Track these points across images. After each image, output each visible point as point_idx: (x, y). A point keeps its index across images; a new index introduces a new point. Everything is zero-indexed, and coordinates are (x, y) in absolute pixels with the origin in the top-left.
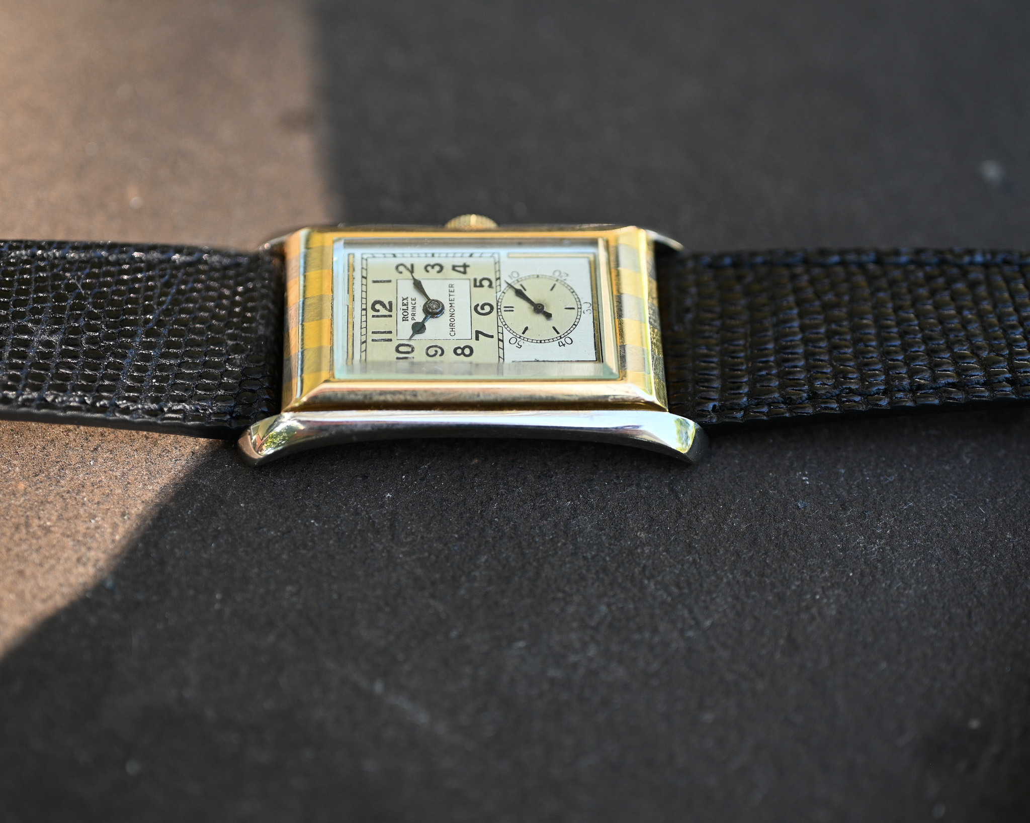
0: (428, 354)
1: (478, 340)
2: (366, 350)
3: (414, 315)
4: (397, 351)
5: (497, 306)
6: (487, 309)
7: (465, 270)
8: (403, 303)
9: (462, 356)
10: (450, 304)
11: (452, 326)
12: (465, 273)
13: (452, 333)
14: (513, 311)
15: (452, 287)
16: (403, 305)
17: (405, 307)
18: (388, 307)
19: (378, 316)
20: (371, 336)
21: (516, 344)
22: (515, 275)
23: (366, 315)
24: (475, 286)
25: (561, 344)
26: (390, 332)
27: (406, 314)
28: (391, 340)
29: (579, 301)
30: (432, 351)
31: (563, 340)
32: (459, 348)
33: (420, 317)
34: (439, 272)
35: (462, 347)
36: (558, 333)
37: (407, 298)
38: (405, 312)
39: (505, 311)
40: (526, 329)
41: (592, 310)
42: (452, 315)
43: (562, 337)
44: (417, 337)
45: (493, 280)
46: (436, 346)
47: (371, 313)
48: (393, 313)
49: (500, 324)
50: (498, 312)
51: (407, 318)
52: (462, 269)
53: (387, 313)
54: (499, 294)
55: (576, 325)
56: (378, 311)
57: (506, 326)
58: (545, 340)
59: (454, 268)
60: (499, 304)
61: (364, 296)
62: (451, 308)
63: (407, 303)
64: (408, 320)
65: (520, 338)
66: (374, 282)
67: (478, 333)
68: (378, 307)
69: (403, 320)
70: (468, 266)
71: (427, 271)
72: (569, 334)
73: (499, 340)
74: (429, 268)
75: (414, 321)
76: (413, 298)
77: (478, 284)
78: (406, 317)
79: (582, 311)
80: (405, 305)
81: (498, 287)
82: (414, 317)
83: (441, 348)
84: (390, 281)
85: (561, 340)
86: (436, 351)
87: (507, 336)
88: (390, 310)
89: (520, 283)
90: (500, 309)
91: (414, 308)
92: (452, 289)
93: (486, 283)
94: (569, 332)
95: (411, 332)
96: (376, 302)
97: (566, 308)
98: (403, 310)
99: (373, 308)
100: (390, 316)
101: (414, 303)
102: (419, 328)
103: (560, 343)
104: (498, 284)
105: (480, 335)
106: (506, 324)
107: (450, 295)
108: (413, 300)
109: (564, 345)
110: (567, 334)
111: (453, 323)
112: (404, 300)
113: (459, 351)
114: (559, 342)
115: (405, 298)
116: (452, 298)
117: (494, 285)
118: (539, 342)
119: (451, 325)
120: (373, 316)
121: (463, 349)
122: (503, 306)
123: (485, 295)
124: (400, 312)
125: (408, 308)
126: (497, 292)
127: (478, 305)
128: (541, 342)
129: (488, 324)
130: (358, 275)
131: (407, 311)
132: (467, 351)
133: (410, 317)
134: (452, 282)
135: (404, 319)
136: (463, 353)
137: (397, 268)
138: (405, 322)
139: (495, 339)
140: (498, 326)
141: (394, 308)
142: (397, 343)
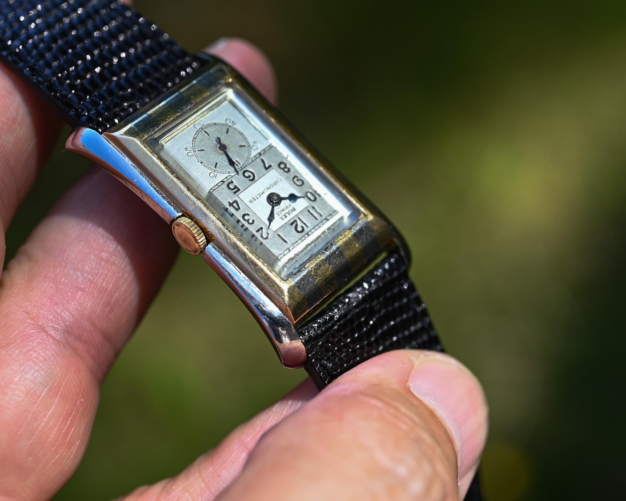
0: (303, 184)
1: (271, 165)
2: (331, 215)
3: (287, 207)
4: (316, 199)
5: (240, 170)
6: (246, 174)
7: (234, 202)
8: (285, 218)
9: (287, 166)
10: (262, 194)
12: (236, 202)
13: (279, 180)
14: (236, 161)
15: (251, 201)
16: (287, 217)
17: (287, 215)
18: (294, 225)
19: (305, 224)
20: (320, 218)
21: (255, 145)
22: (212, 175)
23: (310, 231)
24: (239, 190)
26: (309, 211)
27: (291, 212)
28: (313, 207)
30: (299, 183)
31: (230, 124)
33: (286, 202)
34: (248, 215)
36: (228, 130)
37: (280, 218)
38: (290, 213)
39: (240, 164)
40: (241, 146)
41: (197, 122)
43: (228, 126)
45: (227, 183)
46: (295, 183)
47: (307, 230)
48: (296, 218)
49: (250, 161)
50: (244, 167)
53: (298, 221)
54: (232, 174)
55: (215, 124)
56: (302, 227)
57: (249, 157)
58: (239, 133)
61: (300, 241)
62: (265, 192)
63: (283, 216)
64: (293, 208)
65: (249, 146)
66: (286, 242)
67: (266, 169)
68: (300, 229)
69: (295, 210)
70: (229, 202)
71: (253, 221)
72: (223, 124)
73: (260, 155)
74: (251, 221)
75: (291, 204)
76: (277, 215)
77: (236, 190)
78: (292, 210)
79: (203, 126)
80: (285, 216)
81: (228, 178)
83: (293, 180)
84: (279, 235)
86: (297, 180)
87: (254, 153)
88: (296, 221)
89: (215, 169)
90: (241, 167)
91: (283, 210)
92: (253, 200)
93: (232, 186)
95: (299, 200)
96: (298, 232)
97: (209, 135)
98: (289, 215)
99: (303, 230)
100: (299, 219)
101: (280, 213)
102: (293, 198)
104: (226, 179)
105: (267, 166)
107: (258, 198)
109: (233, 122)
112: (283, 219)
113: (286, 170)
114: (234, 125)
116: (258, 196)
117: (230, 181)
118: (243, 135)
120: (307, 227)
121: (283, 169)
122: (238, 167)
123: (239, 181)
124: (292, 215)
125: (286, 214)
126: (232, 176)
127: (250, 180)
131: (288, 212)
132: (282, 166)
133: (290, 208)
134: (248, 204)
135: (294, 210)
137: (267, 238)
138: (295, 209)
139: (262, 157)
140: (253, 161)
141: (292, 221)
142: (311, 203)
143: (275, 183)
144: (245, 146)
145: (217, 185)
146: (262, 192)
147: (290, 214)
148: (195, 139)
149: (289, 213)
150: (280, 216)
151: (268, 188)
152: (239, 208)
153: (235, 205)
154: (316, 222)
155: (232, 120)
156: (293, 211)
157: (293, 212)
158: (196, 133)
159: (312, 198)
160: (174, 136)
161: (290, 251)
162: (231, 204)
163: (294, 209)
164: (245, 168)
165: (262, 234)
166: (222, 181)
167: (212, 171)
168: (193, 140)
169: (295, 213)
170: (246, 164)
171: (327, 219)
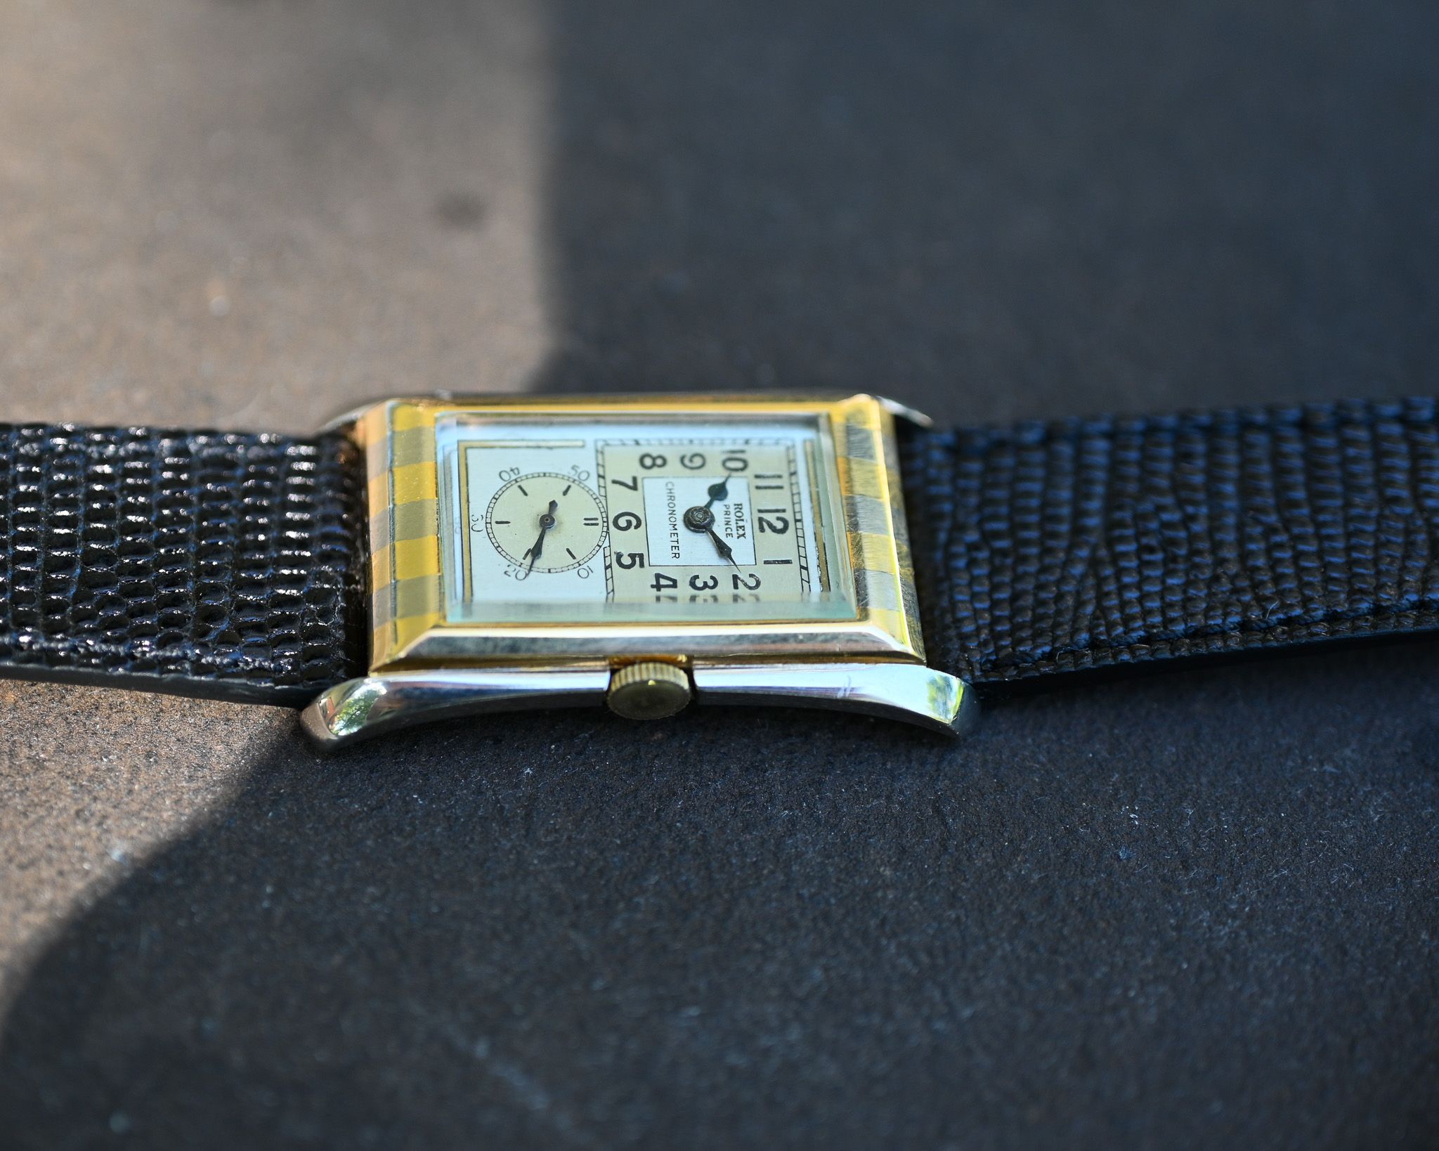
0: (703, 458)
1: (633, 477)
2: (789, 463)
3: (727, 513)
4: (745, 462)
5: (608, 527)
6: (622, 522)
7: (658, 581)
8: (744, 530)
9: (655, 456)
10: (676, 529)
12: (658, 576)
13: (670, 486)
14: (585, 519)
15: (675, 554)
16: (743, 526)
17: (741, 524)
18: (765, 525)
19: (777, 511)
20: (784, 482)
21: (579, 471)
22: (583, 573)
23: (795, 513)
24: (641, 556)
25: (516, 471)
26: (758, 488)
27: (739, 514)
28: (757, 477)
29: (488, 534)
30: (698, 462)
31: (514, 477)
32: (660, 466)
33: (717, 509)
34: (697, 577)
35: (655, 467)
36: (520, 487)
37: (738, 537)
38: (740, 517)
39: (596, 519)
40: (565, 493)
41: (471, 521)
43: (514, 482)
44: (719, 481)
45: (615, 565)
46: (692, 469)
47: (788, 516)
48: (757, 515)
49: (603, 500)
50: (607, 517)
51: (736, 509)
54: (606, 544)
55: (494, 498)
56: (778, 519)
57: (595, 497)
58: (539, 477)
59: (674, 584)
60: (605, 529)
61: (801, 540)
62: (674, 523)
63: (738, 530)
64: (735, 505)
65: (575, 480)
66: (788, 562)
67: (634, 488)
68: (780, 525)
69: (741, 505)
70: (653, 586)
71: (712, 578)
72: (505, 486)
73: (603, 477)
74: (711, 583)
75: (726, 502)
76: (730, 538)
77: (638, 559)
78: (738, 510)
79: (484, 517)
80: (741, 527)
81: (607, 553)
82: (726, 510)
83: (685, 466)
84: (766, 562)
86: (691, 461)
87: (593, 483)
88: (761, 520)
89: (575, 561)
90: (604, 522)
91: (728, 523)
92: (675, 551)
93: (626, 561)
94: (505, 488)
95: (728, 486)
96: (783, 531)
97: (508, 522)
98: (743, 520)
99: (786, 523)
100: (760, 511)
101: (729, 530)
102: (718, 492)
103: (517, 473)
104: (608, 559)
105: (631, 483)
106: (595, 499)
107: (677, 541)
108: (729, 534)
109: (512, 470)
110: (508, 486)
112: (743, 535)
113: (659, 462)
114: (519, 473)
115: (742, 538)
116: (675, 538)
117: (614, 557)
118: (547, 474)
120: (784, 511)
121: (654, 465)
122: (601, 524)
123: (625, 542)
124: (746, 516)
125: (737, 523)
126: (610, 546)
127: (636, 527)
128: (545, 473)
129: (621, 501)
130: (814, 573)
131: (738, 518)
132: (648, 462)
133: (732, 510)
134: (676, 562)
135: (740, 507)
136: (654, 459)
137: (758, 584)
138: (739, 503)
139: (610, 477)
140: (605, 497)
141: (757, 524)
142: (747, 472)
143: (672, 498)
144: (569, 487)
145: (607, 580)
146: (671, 527)
147: (742, 518)
148: (499, 546)
149: (740, 519)
150: (735, 536)
151: (671, 512)
152: (675, 582)
153: (663, 582)
154: (786, 493)
155: (508, 470)
156: (741, 509)
157: (742, 511)
158: (490, 539)
159: (740, 465)
160: (469, 572)
161: (807, 567)
162: (658, 587)
163: (738, 505)
164: (609, 516)
165: (746, 585)
166: (606, 568)
167: (577, 569)
168: (500, 552)
170: (602, 510)
171: (793, 474)
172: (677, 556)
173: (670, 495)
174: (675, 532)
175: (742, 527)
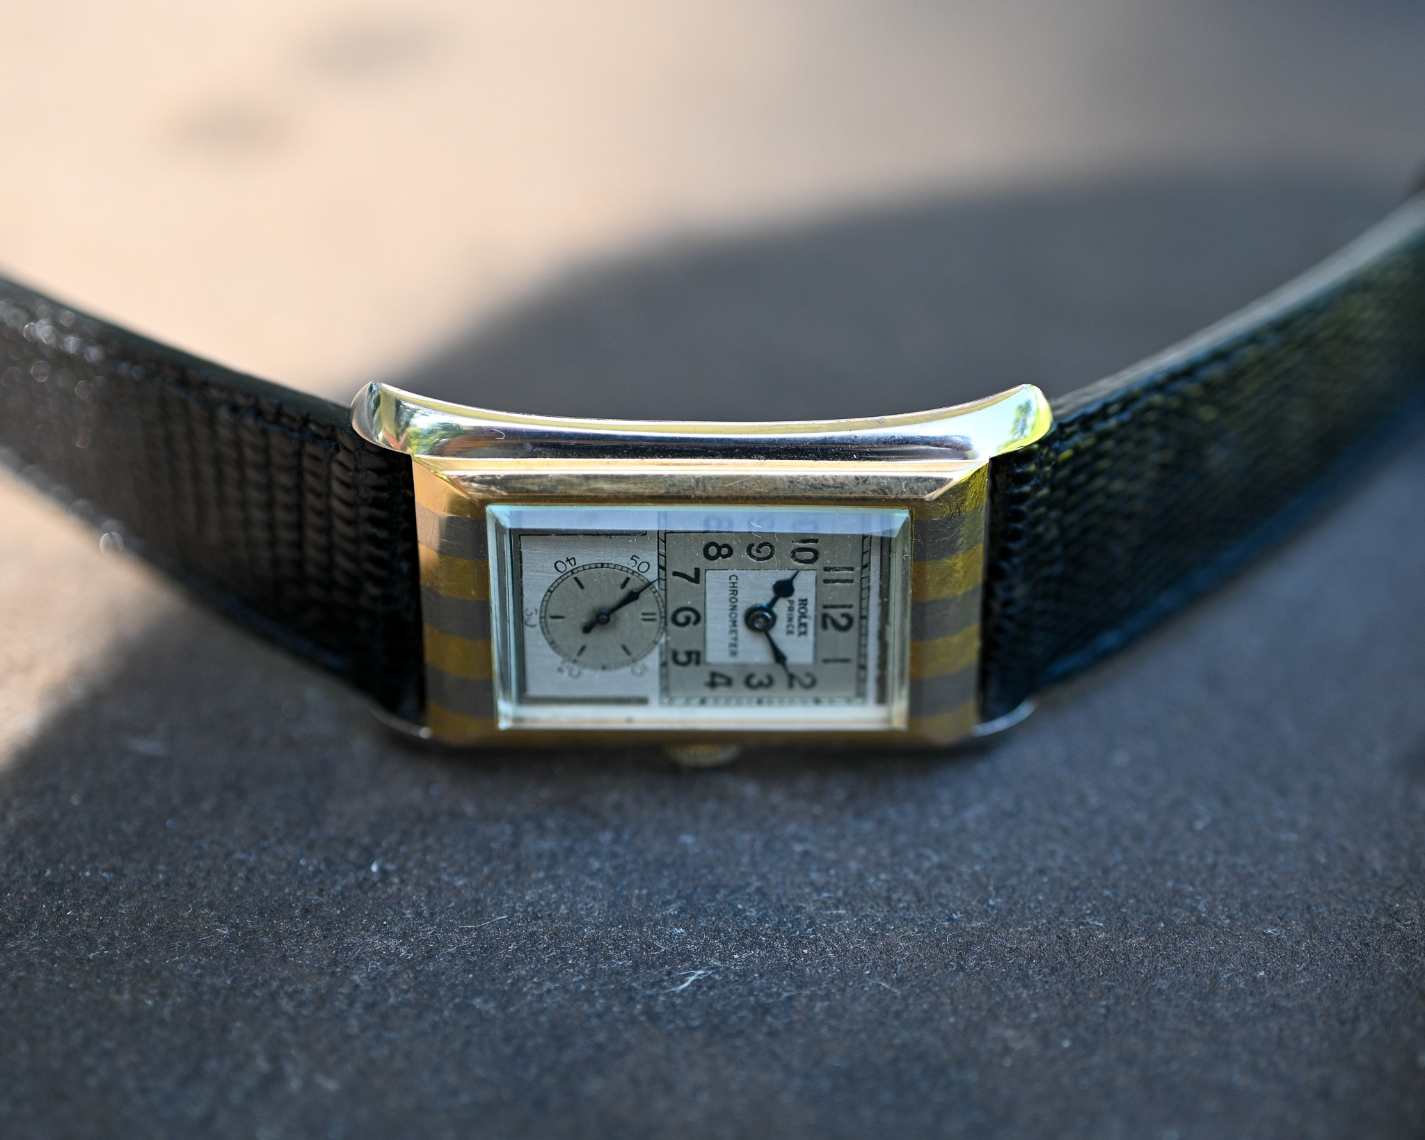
0: (771, 547)
1: (696, 569)
2: (863, 554)
3: (791, 609)
4: (816, 552)
5: (666, 622)
6: (681, 618)
7: (712, 679)
8: (806, 627)
9: (720, 544)
10: (736, 626)
11: (734, 591)
12: (713, 675)
13: (734, 579)
14: (644, 614)
15: (733, 652)
16: (806, 623)
17: (804, 620)
18: (829, 621)
19: (844, 606)
20: (854, 575)
21: (639, 561)
22: (638, 671)
23: (861, 609)
24: (698, 654)
25: (572, 561)
26: (826, 581)
27: (803, 611)
28: (826, 569)
29: (543, 629)
30: (766, 550)
31: (570, 568)
32: (724, 557)
33: (781, 607)
34: (752, 676)
35: (720, 558)
36: (576, 579)
37: (799, 635)
39: (654, 614)
40: (623, 586)
41: (525, 615)
42: (734, 608)
43: (570, 573)
44: (785, 575)
45: (671, 662)
46: (759, 559)
47: (854, 612)
48: (821, 611)
49: (662, 593)
50: (666, 612)
52: (718, 680)
53: (833, 612)
54: (663, 641)
55: (549, 591)
56: (844, 615)
57: (653, 590)
58: (597, 567)
59: (729, 682)
60: (662, 625)
61: (863, 638)
62: (735, 619)
63: (799, 628)
64: (800, 600)
65: (634, 572)
66: (846, 661)
67: (696, 579)
68: (843, 622)
69: (806, 600)
70: (707, 685)
71: (767, 677)
72: (560, 578)
73: (664, 569)
74: (766, 681)
75: (791, 598)
76: (790, 635)
77: (694, 657)
78: (802, 606)
79: (538, 612)
80: (803, 624)
81: (664, 651)
82: (790, 606)
83: (752, 556)
84: (827, 661)
85: (571, 568)
86: (759, 552)
87: (652, 575)
88: (825, 616)
89: (630, 658)
90: (662, 617)
91: (790, 619)
92: (733, 648)
93: (682, 658)
94: (561, 580)
95: (796, 583)
96: (845, 629)
97: (563, 617)
98: (805, 617)
99: (850, 620)
100: (825, 607)
101: (790, 628)
102: (784, 589)
103: (573, 564)
104: (663, 656)
105: (692, 575)
106: (654, 593)
107: (736, 639)
108: (790, 632)
110: (563, 578)
111: (733, 596)
112: (805, 633)
113: (725, 551)
114: (575, 564)
115: (803, 636)
116: (733, 636)
117: (670, 655)
118: (606, 565)
119: (735, 593)
120: (850, 607)
121: (719, 554)
122: (658, 621)
123: (682, 638)
124: (810, 612)
125: (799, 620)
126: (666, 643)
127: (695, 623)
128: (602, 564)
129: (681, 595)
130: (872, 672)
131: (801, 615)
132: (713, 551)
133: (796, 607)
134: (732, 660)
135: (805, 602)
136: (719, 548)
137: (814, 683)
138: (804, 598)
139: (670, 570)
140: (665, 590)
141: (820, 619)
142: (816, 565)
143: (734, 592)
144: (627, 579)
145: (661, 678)
146: (731, 624)
147: (805, 615)
148: (553, 643)
149: (803, 615)
150: (796, 633)
151: (732, 608)
152: (729, 679)
154: (855, 587)
155: (564, 560)
156: (806, 605)
157: (806, 607)
158: (544, 634)
159: (810, 555)
161: (866, 666)
162: (712, 685)
163: (803, 600)
164: (668, 611)
165: (801, 684)
166: (661, 666)
167: (631, 666)
168: (554, 649)
169: (811, 607)
170: (661, 604)
171: (865, 566)
172: (734, 654)
173: (733, 589)
174: (734, 628)
175: (805, 625)
